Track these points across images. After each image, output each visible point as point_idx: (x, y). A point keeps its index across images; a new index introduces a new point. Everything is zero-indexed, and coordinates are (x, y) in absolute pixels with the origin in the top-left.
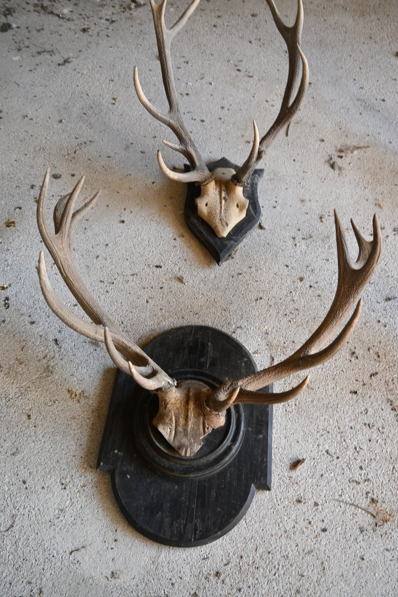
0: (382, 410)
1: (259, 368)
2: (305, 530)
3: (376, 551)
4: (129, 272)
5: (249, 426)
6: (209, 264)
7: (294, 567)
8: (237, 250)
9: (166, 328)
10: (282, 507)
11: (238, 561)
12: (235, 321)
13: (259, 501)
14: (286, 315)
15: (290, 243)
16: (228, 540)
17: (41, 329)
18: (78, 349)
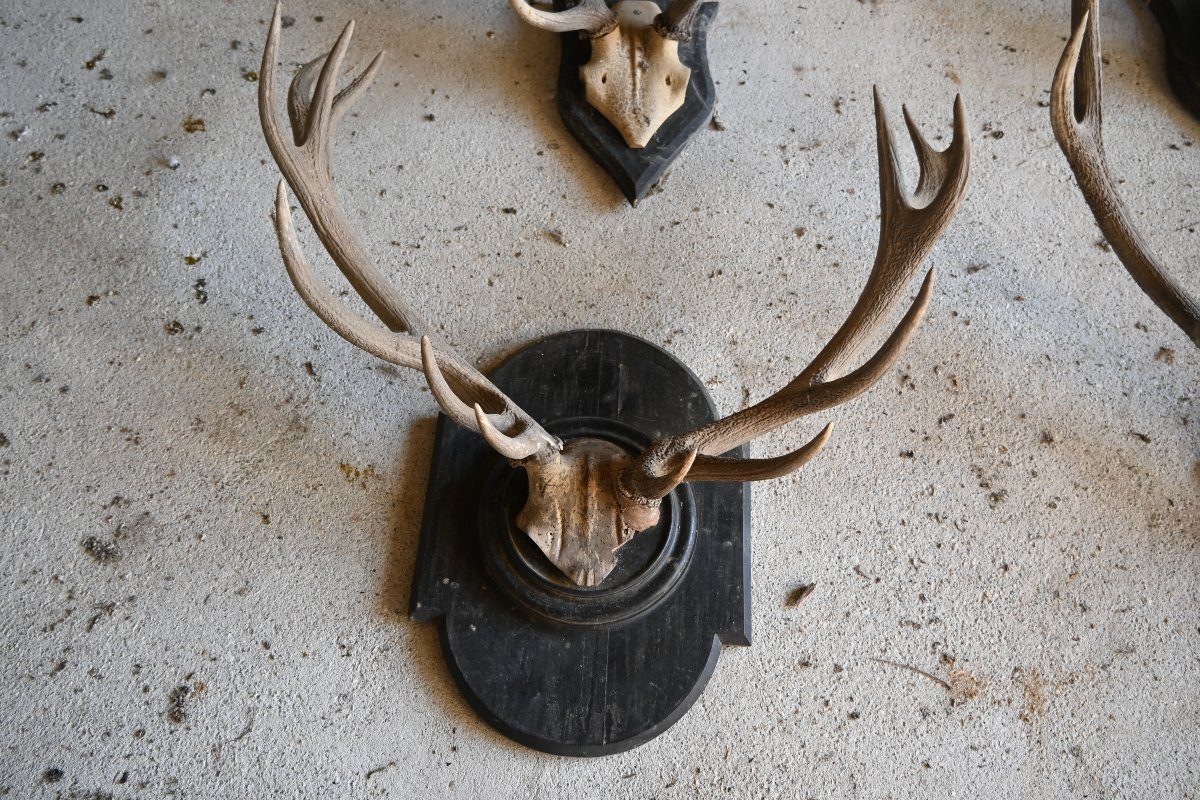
0: (963, 486)
1: (721, 413)
2: (817, 716)
3: (952, 750)
4: (451, 223)
5: (705, 526)
6: (613, 204)
7: (798, 786)
8: (668, 175)
9: (532, 336)
10: (773, 675)
11: (691, 778)
12: (670, 319)
13: (729, 665)
14: (771, 304)
15: (776, 157)
16: (672, 741)
17: (276, 342)
18: (355, 382)
